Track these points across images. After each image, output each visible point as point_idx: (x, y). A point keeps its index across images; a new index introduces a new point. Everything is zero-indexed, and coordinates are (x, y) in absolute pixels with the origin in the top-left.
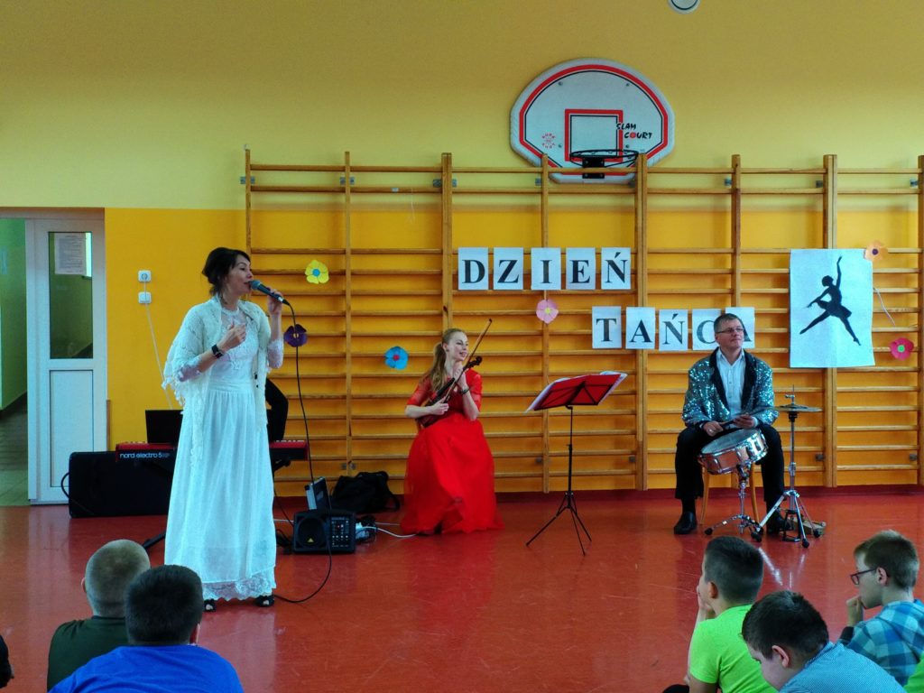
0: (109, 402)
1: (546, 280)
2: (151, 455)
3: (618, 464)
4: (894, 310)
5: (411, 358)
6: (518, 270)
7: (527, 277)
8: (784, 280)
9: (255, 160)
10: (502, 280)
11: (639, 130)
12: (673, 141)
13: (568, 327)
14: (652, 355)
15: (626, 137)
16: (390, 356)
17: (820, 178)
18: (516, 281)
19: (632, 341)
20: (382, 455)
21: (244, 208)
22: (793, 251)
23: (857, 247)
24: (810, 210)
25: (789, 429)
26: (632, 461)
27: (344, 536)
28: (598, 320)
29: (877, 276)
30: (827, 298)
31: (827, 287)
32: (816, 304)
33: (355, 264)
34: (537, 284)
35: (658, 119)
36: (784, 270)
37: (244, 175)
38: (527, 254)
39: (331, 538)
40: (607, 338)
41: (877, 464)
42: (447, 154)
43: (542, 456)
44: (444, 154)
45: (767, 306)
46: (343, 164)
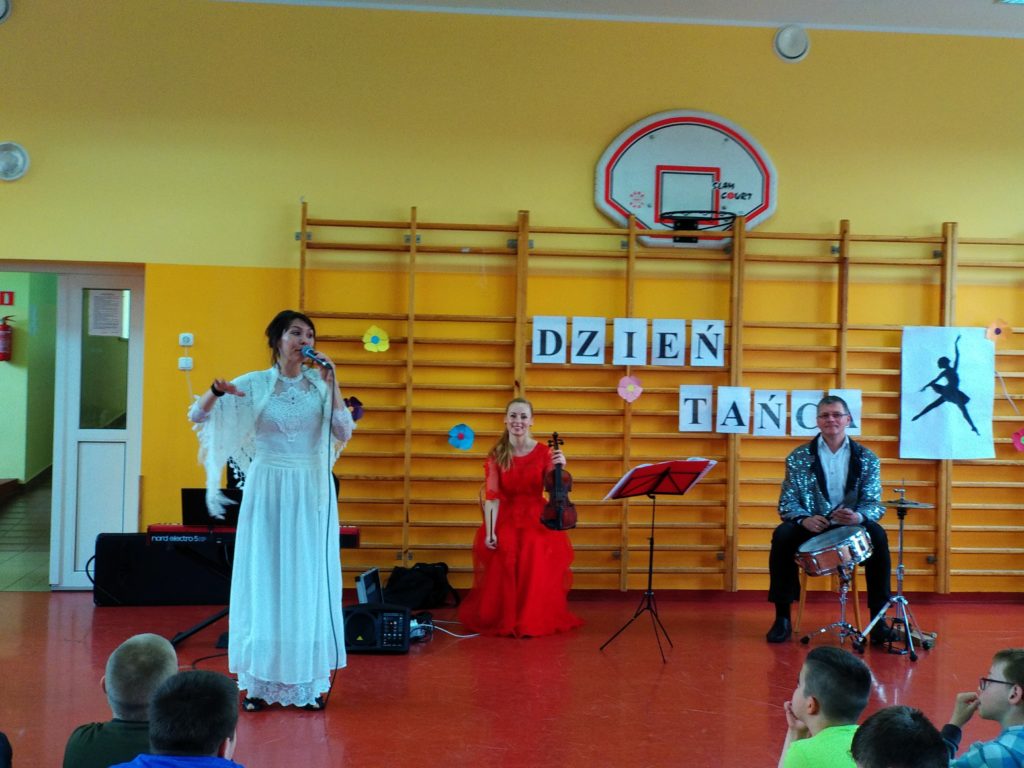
0: (142, 479)
1: (630, 354)
2: (185, 539)
3: (705, 562)
4: (1017, 397)
5: (478, 437)
6: (599, 342)
7: (609, 351)
8: (895, 360)
9: (312, 214)
10: (581, 353)
11: (738, 190)
12: (775, 202)
13: (653, 406)
14: (745, 440)
15: (723, 198)
16: (454, 434)
17: (938, 248)
18: (596, 355)
19: (724, 424)
20: (442, 544)
21: (298, 266)
22: (907, 329)
23: (978, 325)
24: (926, 283)
25: (897, 527)
26: (720, 558)
27: (397, 633)
28: (686, 400)
29: (1000, 359)
30: (943, 382)
31: (943, 370)
32: (930, 389)
33: (418, 331)
34: (620, 358)
35: (758, 178)
36: (895, 350)
37: (299, 229)
39: (382, 637)
40: (695, 420)
42: (524, 212)
43: (620, 549)
44: (521, 211)
45: (876, 389)
46: (409, 221)
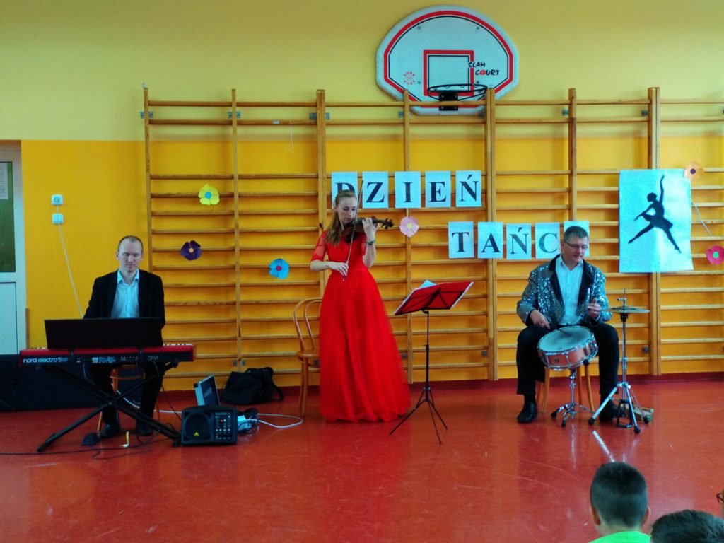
0: (27, 311)
1: (408, 200)
2: (51, 360)
3: (473, 358)
4: (709, 222)
5: (292, 268)
6: (383, 191)
7: (392, 197)
8: (614, 197)
9: (152, 97)
10: (370, 200)
11: (488, 68)
12: (518, 76)
13: (428, 240)
14: (499, 263)
15: (477, 74)
16: (274, 267)
17: (645, 108)
18: (382, 201)
19: (483, 251)
20: (267, 353)
21: (143, 139)
22: (622, 171)
23: (678, 167)
24: (637, 136)
25: (621, 326)
26: (484, 355)
28: (453, 234)
29: (695, 193)
30: (652, 212)
31: (651, 203)
32: (642, 217)
33: (241, 187)
34: (400, 203)
35: (504, 57)
36: (614, 189)
37: (143, 110)
38: (392, 177)
39: (215, 432)
40: (461, 249)
41: (697, 355)
42: (321, 91)
43: (406, 352)
44: (318, 90)
45: (601, 220)
46: (230, 100)
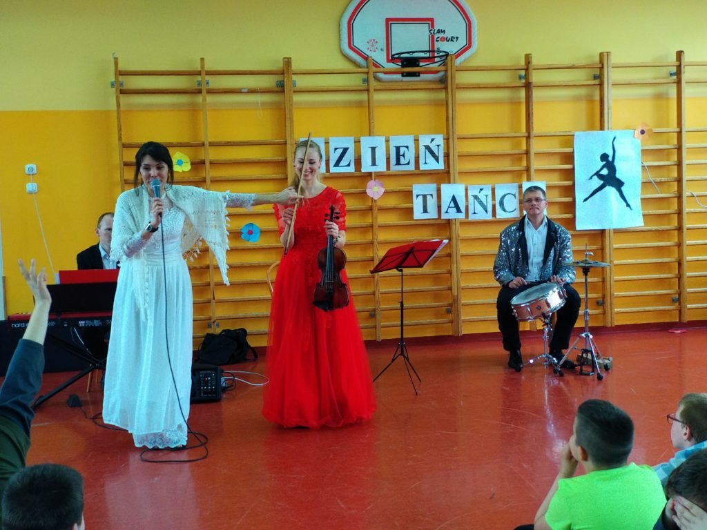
0: (4, 278)
1: (374, 164)
3: (438, 315)
4: (658, 180)
5: (263, 232)
6: (350, 156)
7: (358, 162)
8: (569, 158)
9: (122, 67)
10: (337, 164)
11: (448, 35)
12: (476, 42)
13: (392, 202)
14: (463, 223)
15: (437, 41)
16: (245, 231)
17: (597, 72)
18: (349, 165)
19: (447, 212)
20: (241, 314)
21: (115, 108)
22: (576, 134)
23: (628, 128)
24: (590, 99)
25: (583, 280)
26: (449, 312)
28: (417, 196)
29: (644, 152)
30: (605, 172)
31: (604, 163)
32: (595, 177)
33: (212, 154)
34: (366, 167)
35: (463, 25)
36: (569, 150)
37: (113, 80)
38: (358, 142)
39: (200, 389)
40: (425, 211)
41: (647, 306)
42: (288, 58)
43: (374, 310)
44: (284, 58)
45: (556, 180)
46: (199, 69)
